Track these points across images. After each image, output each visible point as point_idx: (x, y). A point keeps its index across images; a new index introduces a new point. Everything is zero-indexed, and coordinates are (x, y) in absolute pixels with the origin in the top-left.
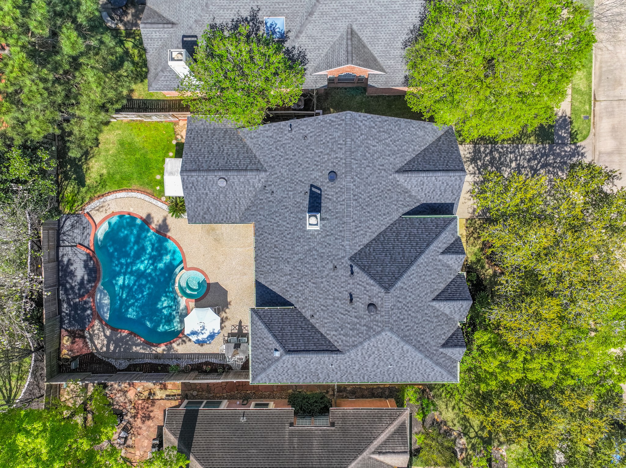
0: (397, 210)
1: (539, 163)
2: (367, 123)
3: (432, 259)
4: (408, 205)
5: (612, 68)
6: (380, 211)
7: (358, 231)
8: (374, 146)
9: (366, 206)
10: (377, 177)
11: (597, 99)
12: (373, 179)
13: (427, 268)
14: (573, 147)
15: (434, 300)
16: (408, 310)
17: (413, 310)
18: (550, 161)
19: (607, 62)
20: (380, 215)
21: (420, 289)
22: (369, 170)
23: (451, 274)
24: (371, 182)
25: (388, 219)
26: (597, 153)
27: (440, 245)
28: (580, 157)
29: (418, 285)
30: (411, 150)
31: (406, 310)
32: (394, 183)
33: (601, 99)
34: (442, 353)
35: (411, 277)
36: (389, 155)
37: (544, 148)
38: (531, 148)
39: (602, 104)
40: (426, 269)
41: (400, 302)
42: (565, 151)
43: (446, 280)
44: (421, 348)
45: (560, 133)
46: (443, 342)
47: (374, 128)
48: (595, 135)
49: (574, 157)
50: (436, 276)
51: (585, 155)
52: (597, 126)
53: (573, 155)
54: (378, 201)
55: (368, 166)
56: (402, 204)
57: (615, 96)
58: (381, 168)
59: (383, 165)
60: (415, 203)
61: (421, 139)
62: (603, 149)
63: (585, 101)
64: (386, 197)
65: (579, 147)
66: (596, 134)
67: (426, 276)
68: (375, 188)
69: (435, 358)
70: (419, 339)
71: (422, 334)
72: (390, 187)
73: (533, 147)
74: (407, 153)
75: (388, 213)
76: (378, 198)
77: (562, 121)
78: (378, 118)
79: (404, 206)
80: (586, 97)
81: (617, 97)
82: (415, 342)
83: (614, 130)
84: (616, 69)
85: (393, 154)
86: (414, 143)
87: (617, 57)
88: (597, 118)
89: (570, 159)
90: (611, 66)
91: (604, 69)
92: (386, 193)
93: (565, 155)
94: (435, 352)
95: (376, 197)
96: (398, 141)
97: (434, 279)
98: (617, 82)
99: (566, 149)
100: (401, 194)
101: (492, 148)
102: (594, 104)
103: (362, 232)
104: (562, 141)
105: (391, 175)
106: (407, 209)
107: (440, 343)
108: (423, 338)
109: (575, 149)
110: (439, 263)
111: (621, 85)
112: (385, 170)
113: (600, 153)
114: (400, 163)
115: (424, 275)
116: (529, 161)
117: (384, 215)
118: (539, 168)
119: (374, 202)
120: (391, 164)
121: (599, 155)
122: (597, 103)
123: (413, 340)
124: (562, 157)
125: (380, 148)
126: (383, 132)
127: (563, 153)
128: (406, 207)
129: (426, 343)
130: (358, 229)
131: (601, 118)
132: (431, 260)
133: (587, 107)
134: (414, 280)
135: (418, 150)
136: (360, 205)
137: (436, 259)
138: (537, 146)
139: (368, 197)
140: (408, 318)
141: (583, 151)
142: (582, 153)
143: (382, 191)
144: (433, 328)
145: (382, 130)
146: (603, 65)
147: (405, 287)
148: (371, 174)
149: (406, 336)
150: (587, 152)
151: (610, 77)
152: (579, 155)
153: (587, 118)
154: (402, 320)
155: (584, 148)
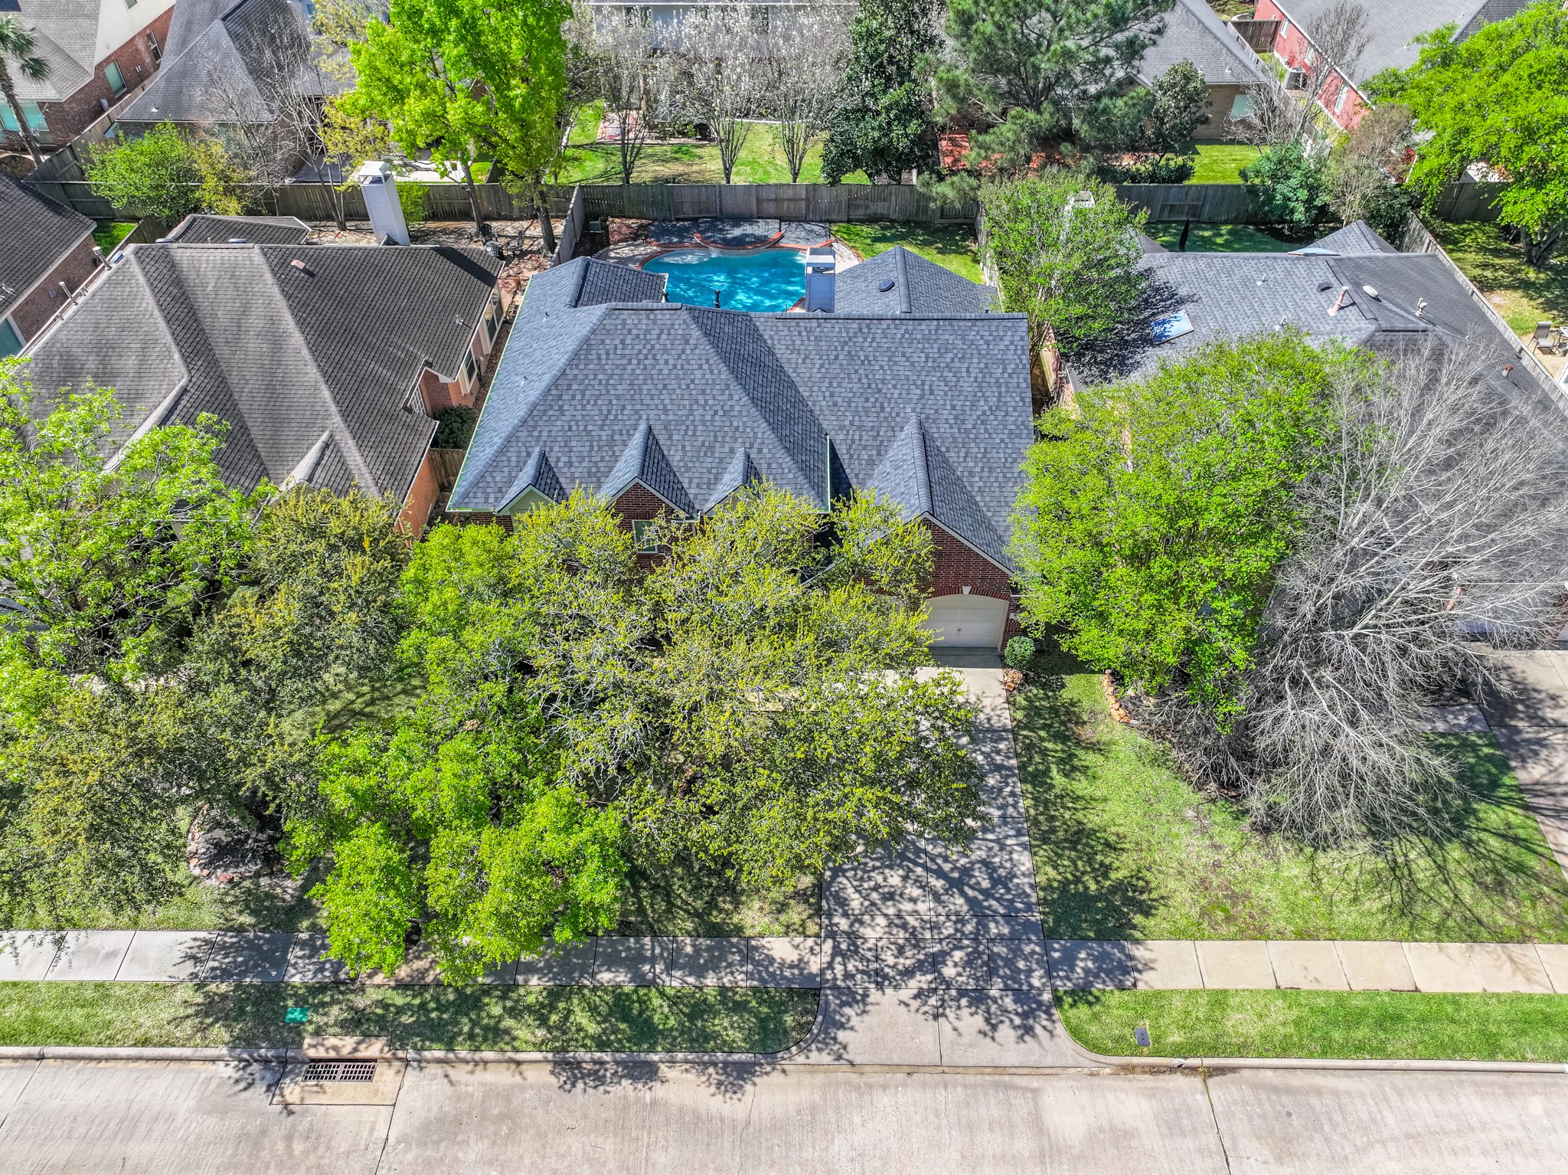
0: (842, 428)
1: (982, 891)
2: (1010, 355)
3: (737, 428)
4: (851, 457)
5: (1327, 1128)
6: (839, 385)
7: (800, 333)
8: (968, 371)
9: (849, 352)
10: (907, 378)
11: (1211, 1081)
12: (902, 370)
13: (721, 413)
14: (1047, 997)
15: (650, 428)
16: (641, 357)
17: (638, 372)
18: (992, 925)
19: (1341, 1109)
20: (831, 383)
21: (678, 391)
22: (919, 358)
23: (698, 486)
24: (896, 363)
25: (824, 403)
26: (1035, 1083)
27: (765, 451)
28: (1017, 1021)
29: (688, 386)
30: (971, 464)
31: (640, 351)
32: (898, 419)
33: (1213, 1094)
34: (529, 455)
35: (706, 367)
36: (953, 407)
37: (1029, 907)
38: (1023, 868)
39: (1199, 1097)
40: (718, 408)
41: (659, 338)
42: (1029, 972)
43: (688, 469)
44: (554, 392)
45: (1083, 955)
46: (552, 461)
47: (1005, 370)
48: (1091, 1075)
49: (1015, 1002)
50: (701, 439)
51: (1027, 1038)
52: (1121, 1082)
53: (1020, 996)
54: (860, 380)
55: (927, 357)
56: (853, 441)
57: (1234, 1138)
58: (927, 387)
59: (932, 392)
60: (857, 476)
61: (997, 494)
62: (1048, 1100)
63: (1193, 1029)
64: (867, 400)
65: (1050, 1015)
66: (1095, 1081)
67: (704, 406)
68: (885, 374)
69: (523, 434)
70: (575, 387)
71: (583, 395)
72: (888, 410)
73: (1029, 876)
74: (962, 454)
75: (835, 404)
76: (864, 381)
77: (1120, 961)
78: (1025, 380)
79: (851, 445)
80: (1206, 1032)
81: (1234, 1144)
82: (571, 377)
83: (1120, 1137)
84: (1326, 1139)
85: (956, 417)
86: (986, 474)
87: (1371, 1144)
88: (1148, 1080)
89: (1006, 988)
90: (1334, 1126)
91: (1314, 1101)
92: (877, 400)
93: (1019, 971)
94: (536, 433)
95: (867, 376)
96: (986, 431)
97: (695, 431)
98: (1284, 1148)
99: (1037, 974)
100: (875, 438)
101: (1009, 769)
102: (1193, 1070)
103: (798, 342)
104: (1060, 961)
105: (913, 410)
106: (842, 452)
107: (551, 450)
108: (574, 398)
109: (1040, 1004)
110: (727, 450)
111: (1279, 1159)
112: (922, 396)
113: (1035, 1091)
114: (942, 432)
115: (706, 401)
116: (986, 863)
117: (832, 395)
118: (970, 893)
119: (856, 371)
120: (937, 411)
121: (1026, 1089)
122: (1196, 1081)
123: (576, 372)
124: (1009, 963)
125: (967, 385)
126: (1000, 393)
127: (1021, 964)
128: (848, 450)
129: (561, 408)
130: (804, 333)
131: (1152, 1094)
132: (735, 424)
133: (1176, 1037)
134: (698, 374)
135: (971, 484)
136: (850, 339)
137: (736, 440)
138: (1032, 886)
139: (867, 357)
140: (623, 356)
141: (1038, 1029)
142: (1031, 1028)
143: (880, 391)
144: (590, 428)
145: (1003, 389)
146: (1329, 1100)
147: (688, 351)
148: (912, 364)
149: (588, 352)
150: (1040, 1044)
151: (1295, 1122)
152: (1024, 1016)
153: (1143, 1041)
154: (623, 342)
155: (1051, 1032)
